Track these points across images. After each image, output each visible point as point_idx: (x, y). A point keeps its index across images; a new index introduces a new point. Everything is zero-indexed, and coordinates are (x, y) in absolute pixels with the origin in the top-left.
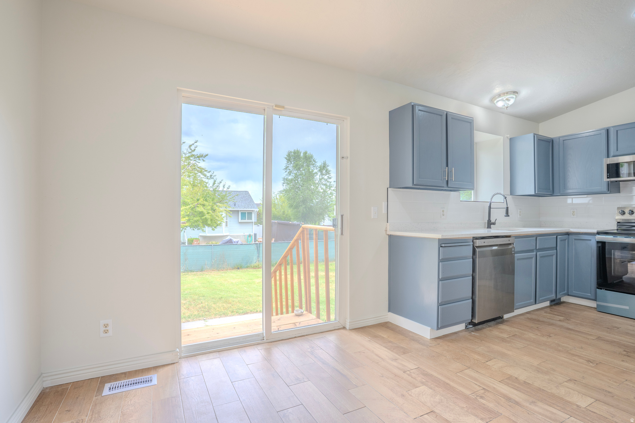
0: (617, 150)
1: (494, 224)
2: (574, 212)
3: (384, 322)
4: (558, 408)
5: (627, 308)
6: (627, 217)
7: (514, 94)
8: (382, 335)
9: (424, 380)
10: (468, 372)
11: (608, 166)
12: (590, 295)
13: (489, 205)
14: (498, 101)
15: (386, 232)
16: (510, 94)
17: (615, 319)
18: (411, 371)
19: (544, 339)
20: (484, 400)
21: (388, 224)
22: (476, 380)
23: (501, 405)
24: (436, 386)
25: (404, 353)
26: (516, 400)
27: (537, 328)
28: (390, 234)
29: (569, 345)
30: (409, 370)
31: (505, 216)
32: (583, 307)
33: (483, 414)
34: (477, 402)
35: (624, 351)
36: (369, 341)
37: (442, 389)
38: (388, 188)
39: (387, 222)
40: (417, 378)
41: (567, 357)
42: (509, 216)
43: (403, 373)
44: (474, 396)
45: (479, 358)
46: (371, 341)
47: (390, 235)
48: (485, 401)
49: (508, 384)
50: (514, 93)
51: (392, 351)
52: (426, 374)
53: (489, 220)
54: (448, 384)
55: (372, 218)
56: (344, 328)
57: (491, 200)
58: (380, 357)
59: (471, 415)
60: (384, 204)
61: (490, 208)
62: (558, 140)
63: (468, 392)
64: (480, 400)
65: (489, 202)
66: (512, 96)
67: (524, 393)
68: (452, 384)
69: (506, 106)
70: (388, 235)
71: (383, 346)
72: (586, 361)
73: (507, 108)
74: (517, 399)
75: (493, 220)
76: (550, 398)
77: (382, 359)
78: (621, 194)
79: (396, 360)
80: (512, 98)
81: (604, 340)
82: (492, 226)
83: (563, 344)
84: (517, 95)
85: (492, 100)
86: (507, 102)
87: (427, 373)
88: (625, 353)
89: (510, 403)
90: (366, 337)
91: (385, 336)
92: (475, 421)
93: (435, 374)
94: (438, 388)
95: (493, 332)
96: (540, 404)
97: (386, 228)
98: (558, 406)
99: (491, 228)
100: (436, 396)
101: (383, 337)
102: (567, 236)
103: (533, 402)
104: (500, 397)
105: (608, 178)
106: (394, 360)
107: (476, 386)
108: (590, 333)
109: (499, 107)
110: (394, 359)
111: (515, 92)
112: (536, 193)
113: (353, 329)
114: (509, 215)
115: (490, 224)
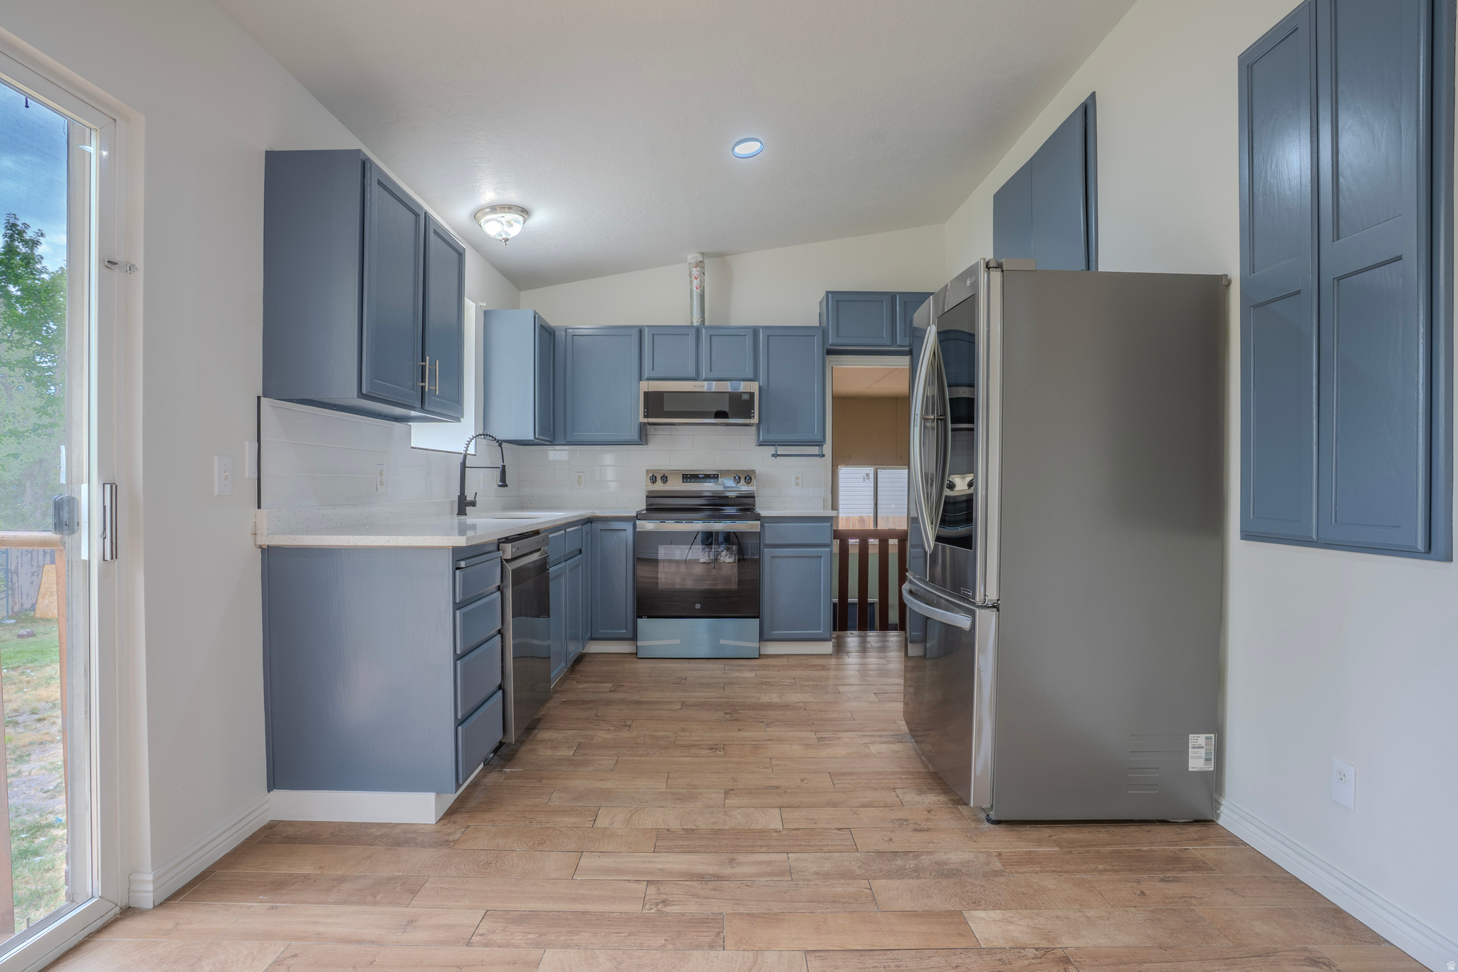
0: (653, 370)
1: (473, 504)
2: (579, 477)
3: (260, 830)
4: (764, 849)
5: (678, 642)
6: (659, 486)
7: (523, 214)
8: (295, 871)
9: (531, 936)
10: (586, 861)
11: (647, 394)
12: (625, 631)
13: (461, 460)
14: (487, 221)
15: (255, 539)
16: (516, 212)
17: (672, 665)
18: (480, 930)
19: (625, 734)
20: (673, 905)
21: (263, 511)
22: (619, 871)
23: (705, 898)
24: (570, 932)
25: (414, 893)
26: (711, 872)
27: (596, 718)
28: (270, 544)
29: (665, 731)
30: (472, 930)
31: (499, 486)
32: (615, 655)
33: (702, 935)
34: (670, 918)
35: (726, 713)
36: (272, 908)
37: (585, 932)
38: (259, 398)
39: (259, 507)
40: (513, 941)
41: (684, 754)
42: (506, 486)
43: (469, 948)
44: (652, 909)
45: (573, 820)
46: (276, 907)
47: (268, 546)
48: (677, 907)
49: (670, 850)
50: (522, 211)
51: (375, 903)
52: (523, 919)
53: (462, 496)
54: (584, 913)
55: (216, 493)
56: (128, 911)
57: (467, 450)
58: (359, 942)
59: (691, 952)
60: (250, 448)
61: (464, 466)
62: (564, 333)
63: (635, 908)
64: (668, 909)
65: (461, 453)
66: (516, 216)
67: (705, 852)
68: (589, 907)
69: (504, 236)
70: (260, 547)
71: (335, 903)
72: (709, 749)
73: (506, 241)
74: (711, 869)
75: (470, 498)
76: (739, 839)
77: (372, 942)
78: (650, 447)
79: (411, 923)
80: (517, 222)
81: (692, 706)
82: (468, 509)
83: (659, 734)
84: (526, 217)
85: (475, 216)
86: (506, 228)
87: (518, 913)
88: (728, 716)
89: (709, 883)
90: (245, 901)
91: (307, 870)
92: (708, 959)
93: (538, 906)
94: (577, 934)
95: (541, 754)
96: (741, 858)
97: (255, 525)
98: (761, 846)
99: (466, 515)
100: (597, 957)
101: (307, 877)
102: (589, 525)
103: (732, 861)
104: (687, 883)
105: (645, 417)
106: (407, 925)
107: (633, 886)
108: (667, 700)
109: (488, 236)
110: (404, 923)
111: (524, 212)
112: (537, 437)
113: (169, 899)
114: (507, 483)
115: (464, 505)
